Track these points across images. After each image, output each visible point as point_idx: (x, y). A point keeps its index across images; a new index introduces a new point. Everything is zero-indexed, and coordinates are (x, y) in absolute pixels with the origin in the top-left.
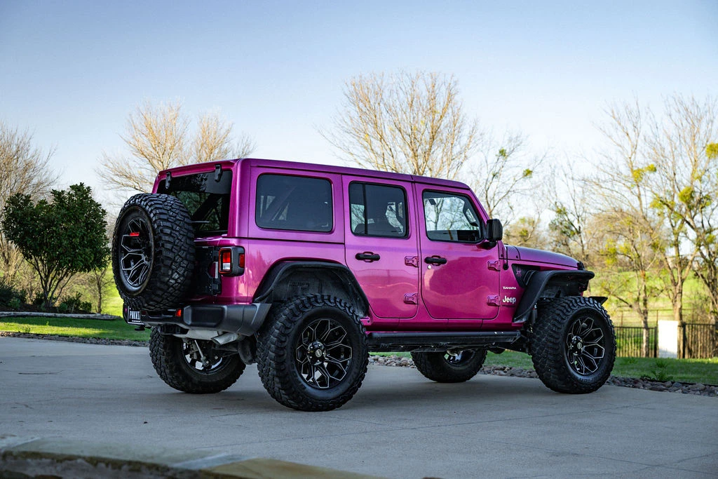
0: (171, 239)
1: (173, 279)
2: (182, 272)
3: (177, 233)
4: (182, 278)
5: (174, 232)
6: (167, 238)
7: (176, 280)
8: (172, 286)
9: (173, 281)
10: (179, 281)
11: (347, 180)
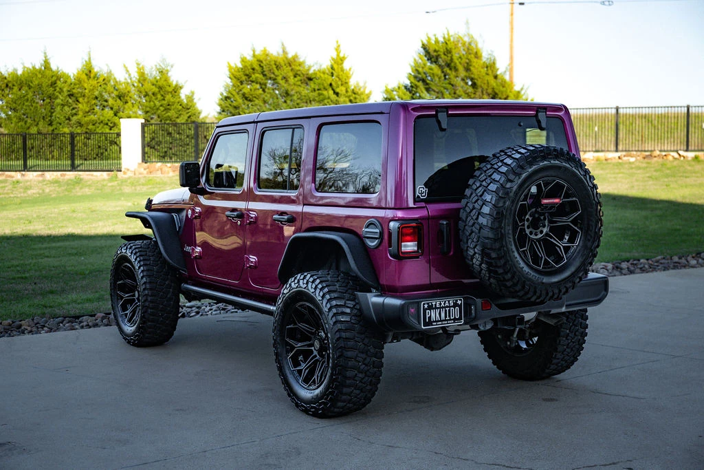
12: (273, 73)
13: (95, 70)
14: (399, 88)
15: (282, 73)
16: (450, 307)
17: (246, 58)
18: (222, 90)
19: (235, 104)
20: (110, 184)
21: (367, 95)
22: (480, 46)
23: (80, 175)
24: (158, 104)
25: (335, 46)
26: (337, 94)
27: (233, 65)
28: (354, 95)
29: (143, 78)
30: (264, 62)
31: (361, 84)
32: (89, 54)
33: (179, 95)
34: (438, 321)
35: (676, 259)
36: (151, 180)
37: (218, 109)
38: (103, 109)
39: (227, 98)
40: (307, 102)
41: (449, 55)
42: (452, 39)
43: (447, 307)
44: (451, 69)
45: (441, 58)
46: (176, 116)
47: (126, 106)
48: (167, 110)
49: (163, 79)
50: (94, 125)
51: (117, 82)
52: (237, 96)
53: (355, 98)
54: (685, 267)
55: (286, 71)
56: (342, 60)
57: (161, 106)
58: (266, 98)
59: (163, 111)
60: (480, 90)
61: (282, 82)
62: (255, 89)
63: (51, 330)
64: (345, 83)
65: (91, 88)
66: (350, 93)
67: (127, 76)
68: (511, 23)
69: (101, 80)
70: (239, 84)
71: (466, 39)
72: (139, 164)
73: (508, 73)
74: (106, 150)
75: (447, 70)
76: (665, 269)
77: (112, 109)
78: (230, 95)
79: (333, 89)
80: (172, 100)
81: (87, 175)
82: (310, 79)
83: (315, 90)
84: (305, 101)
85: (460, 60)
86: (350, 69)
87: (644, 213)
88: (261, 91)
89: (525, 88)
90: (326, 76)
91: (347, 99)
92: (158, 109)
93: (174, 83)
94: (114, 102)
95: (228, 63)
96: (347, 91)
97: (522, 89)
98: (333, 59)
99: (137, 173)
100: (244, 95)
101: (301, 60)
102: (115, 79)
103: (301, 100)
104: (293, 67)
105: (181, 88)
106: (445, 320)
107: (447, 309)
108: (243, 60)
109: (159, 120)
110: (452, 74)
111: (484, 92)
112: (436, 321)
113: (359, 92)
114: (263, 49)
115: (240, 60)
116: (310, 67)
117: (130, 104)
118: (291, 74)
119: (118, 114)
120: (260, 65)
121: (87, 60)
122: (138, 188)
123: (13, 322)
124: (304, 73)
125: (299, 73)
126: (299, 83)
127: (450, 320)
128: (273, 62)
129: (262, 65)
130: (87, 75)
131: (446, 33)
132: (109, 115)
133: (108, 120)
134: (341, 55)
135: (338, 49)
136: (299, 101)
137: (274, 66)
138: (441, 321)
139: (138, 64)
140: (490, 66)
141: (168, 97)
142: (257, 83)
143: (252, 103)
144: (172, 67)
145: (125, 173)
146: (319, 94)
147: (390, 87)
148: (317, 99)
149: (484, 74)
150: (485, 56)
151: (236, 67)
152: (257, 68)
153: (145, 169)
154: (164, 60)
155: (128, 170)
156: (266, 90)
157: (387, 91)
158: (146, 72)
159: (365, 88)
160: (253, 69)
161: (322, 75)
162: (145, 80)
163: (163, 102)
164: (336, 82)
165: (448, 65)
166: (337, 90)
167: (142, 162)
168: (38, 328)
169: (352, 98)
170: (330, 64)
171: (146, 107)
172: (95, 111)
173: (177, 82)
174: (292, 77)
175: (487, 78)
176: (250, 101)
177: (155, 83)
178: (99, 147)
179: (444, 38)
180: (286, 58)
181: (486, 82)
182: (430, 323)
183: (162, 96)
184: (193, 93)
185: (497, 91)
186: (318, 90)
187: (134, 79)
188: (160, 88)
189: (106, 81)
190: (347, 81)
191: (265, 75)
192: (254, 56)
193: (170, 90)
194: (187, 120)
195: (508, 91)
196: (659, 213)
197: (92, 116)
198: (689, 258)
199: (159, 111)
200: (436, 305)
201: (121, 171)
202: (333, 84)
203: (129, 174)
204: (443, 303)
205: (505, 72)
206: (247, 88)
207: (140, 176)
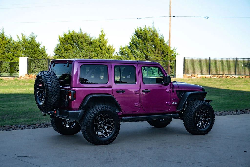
0: (51, 88)
1: (52, 101)
2: (55, 99)
3: (53, 86)
4: (55, 101)
5: (52, 85)
6: (50, 88)
7: (53, 102)
8: (52, 104)
9: (52, 102)
10: (55, 102)
11: (113, 65)
12: (77, 40)
13: (6, 37)
14: (126, 47)
15: (80, 40)
17: (66, 34)
18: (56, 46)
19: (61, 52)
20: (14, 82)
21: (113, 50)
22: (158, 32)
23: (2, 78)
24: (30, 51)
25: (101, 30)
26: (102, 49)
27: (61, 36)
28: (108, 50)
29: (24, 40)
30: (73, 36)
31: (111, 46)
32: (3, 31)
33: (39, 48)
35: (229, 112)
36: (30, 81)
37: (54, 54)
38: (8, 52)
39: (58, 49)
40: (90, 52)
41: (146, 35)
42: (147, 29)
44: (146, 41)
45: (143, 36)
46: (38, 56)
47: (18, 52)
48: (34, 53)
49: (33, 41)
50: (4, 59)
51: (14, 42)
52: (62, 49)
53: (109, 51)
54: (232, 114)
55: (82, 40)
56: (104, 36)
57: (32, 52)
58: (74, 50)
59: (32, 54)
60: (157, 49)
61: (80, 44)
62: (70, 46)
63: (22, 129)
64: (105, 45)
65: (4, 44)
66: (107, 49)
67: (18, 40)
68: (170, 24)
69: (8, 41)
70: (63, 44)
71: (153, 29)
72: (26, 74)
73: (168, 43)
74: (9, 69)
75: (145, 41)
76: (225, 115)
77: (12, 52)
78: (59, 48)
79: (100, 47)
80: (36, 50)
81: (5, 78)
82: (91, 43)
83: (93, 48)
84: (89, 51)
85: (150, 37)
86: (107, 40)
87: (219, 97)
88: (72, 47)
89: (175, 49)
90: (98, 42)
91: (106, 51)
92: (30, 53)
93: (37, 43)
94: (13, 50)
95: (59, 36)
96: (105, 48)
97: (174, 49)
98: (100, 36)
99: (25, 78)
100: (65, 48)
101: (88, 36)
102: (13, 41)
103: (88, 51)
104: (85, 38)
105: (40, 45)
108: (65, 35)
109: (31, 57)
110: (147, 43)
111: (159, 50)
113: (110, 49)
114: (73, 31)
115: (63, 35)
116: (91, 38)
117: (19, 51)
118: (84, 41)
119: (14, 55)
120: (72, 37)
121: (2, 32)
122: (26, 84)
123: (9, 126)
124: (89, 40)
125: (87, 40)
126: (87, 44)
128: (77, 36)
129: (73, 37)
130: (2, 39)
131: (145, 27)
132: (11, 55)
133: (10, 57)
134: (104, 34)
135: (102, 32)
136: (87, 52)
137: (77, 38)
139: (23, 35)
140: (162, 40)
141: (35, 48)
142: (70, 44)
143: (68, 52)
144: (36, 37)
145: (20, 78)
146: (95, 49)
147: (122, 47)
148: (94, 51)
149: (159, 43)
150: (160, 36)
151: (62, 37)
152: (71, 38)
153: (28, 77)
154: (33, 34)
155: (22, 77)
156: (74, 47)
157: (121, 49)
158: (26, 38)
159: (113, 47)
160: (69, 38)
161: (96, 42)
162: (25, 41)
163: (33, 50)
164: (102, 45)
165: (145, 39)
166: (102, 48)
167: (27, 74)
168: (18, 128)
169: (107, 51)
170: (99, 37)
171: (26, 52)
172: (5, 53)
173: (38, 42)
174: (84, 42)
175: (160, 45)
176: (67, 51)
177: (29, 43)
178: (6, 67)
179: (144, 29)
180: (82, 35)
181: (160, 46)
183: (32, 48)
184: (44, 47)
185: (164, 50)
186: (94, 47)
187: (21, 41)
188: (32, 45)
189: (10, 41)
190: (106, 44)
191: (73, 41)
192: (69, 33)
193: (36, 46)
194: (42, 58)
195: (168, 50)
196: (224, 97)
197: (4, 55)
198: (233, 112)
199: (31, 54)
201: (19, 77)
202: (100, 45)
203: (22, 78)
205: (167, 42)
206: (66, 46)
207: (26, 79)
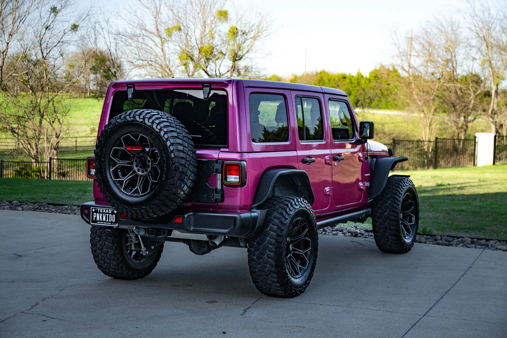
16: (109, 214)
34: (101, 221)
43: (107, 213)
106: (106, 222)
107: (108, 215)
112: (99, 221)
127: (109, 222)
138: (103, 221)
182: (96, 221)
200: (100, 210)
204: (104, 210)
